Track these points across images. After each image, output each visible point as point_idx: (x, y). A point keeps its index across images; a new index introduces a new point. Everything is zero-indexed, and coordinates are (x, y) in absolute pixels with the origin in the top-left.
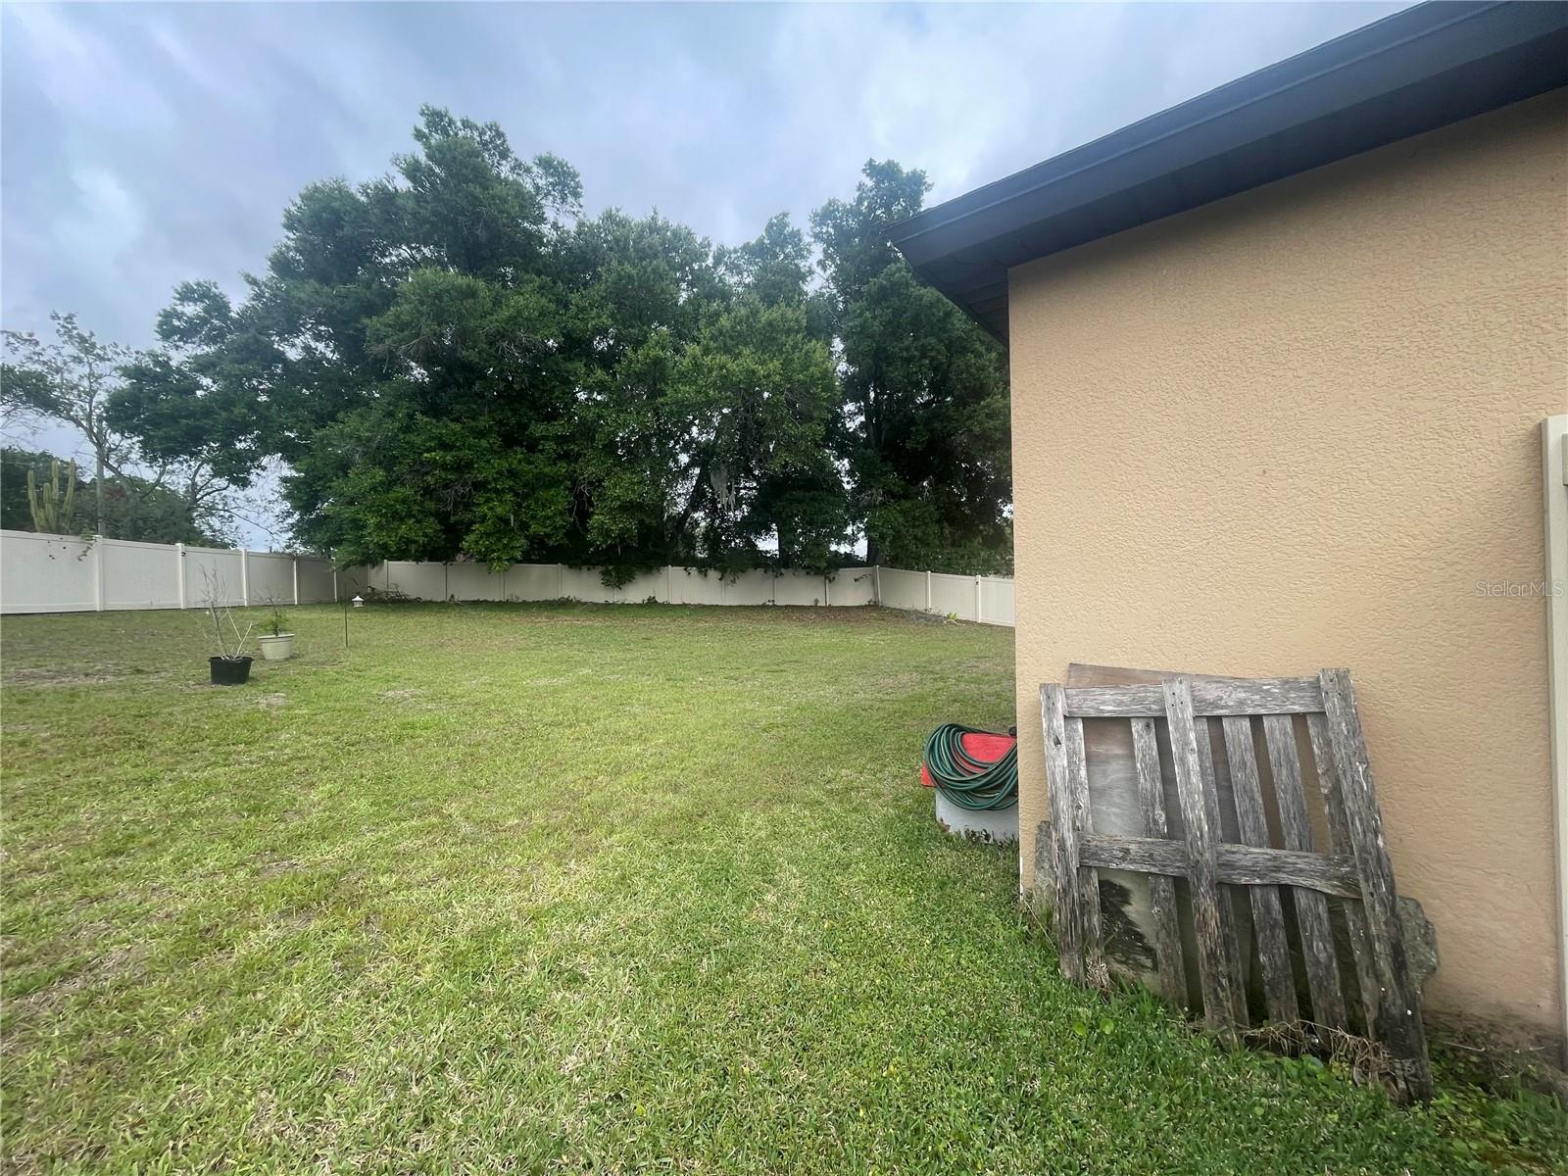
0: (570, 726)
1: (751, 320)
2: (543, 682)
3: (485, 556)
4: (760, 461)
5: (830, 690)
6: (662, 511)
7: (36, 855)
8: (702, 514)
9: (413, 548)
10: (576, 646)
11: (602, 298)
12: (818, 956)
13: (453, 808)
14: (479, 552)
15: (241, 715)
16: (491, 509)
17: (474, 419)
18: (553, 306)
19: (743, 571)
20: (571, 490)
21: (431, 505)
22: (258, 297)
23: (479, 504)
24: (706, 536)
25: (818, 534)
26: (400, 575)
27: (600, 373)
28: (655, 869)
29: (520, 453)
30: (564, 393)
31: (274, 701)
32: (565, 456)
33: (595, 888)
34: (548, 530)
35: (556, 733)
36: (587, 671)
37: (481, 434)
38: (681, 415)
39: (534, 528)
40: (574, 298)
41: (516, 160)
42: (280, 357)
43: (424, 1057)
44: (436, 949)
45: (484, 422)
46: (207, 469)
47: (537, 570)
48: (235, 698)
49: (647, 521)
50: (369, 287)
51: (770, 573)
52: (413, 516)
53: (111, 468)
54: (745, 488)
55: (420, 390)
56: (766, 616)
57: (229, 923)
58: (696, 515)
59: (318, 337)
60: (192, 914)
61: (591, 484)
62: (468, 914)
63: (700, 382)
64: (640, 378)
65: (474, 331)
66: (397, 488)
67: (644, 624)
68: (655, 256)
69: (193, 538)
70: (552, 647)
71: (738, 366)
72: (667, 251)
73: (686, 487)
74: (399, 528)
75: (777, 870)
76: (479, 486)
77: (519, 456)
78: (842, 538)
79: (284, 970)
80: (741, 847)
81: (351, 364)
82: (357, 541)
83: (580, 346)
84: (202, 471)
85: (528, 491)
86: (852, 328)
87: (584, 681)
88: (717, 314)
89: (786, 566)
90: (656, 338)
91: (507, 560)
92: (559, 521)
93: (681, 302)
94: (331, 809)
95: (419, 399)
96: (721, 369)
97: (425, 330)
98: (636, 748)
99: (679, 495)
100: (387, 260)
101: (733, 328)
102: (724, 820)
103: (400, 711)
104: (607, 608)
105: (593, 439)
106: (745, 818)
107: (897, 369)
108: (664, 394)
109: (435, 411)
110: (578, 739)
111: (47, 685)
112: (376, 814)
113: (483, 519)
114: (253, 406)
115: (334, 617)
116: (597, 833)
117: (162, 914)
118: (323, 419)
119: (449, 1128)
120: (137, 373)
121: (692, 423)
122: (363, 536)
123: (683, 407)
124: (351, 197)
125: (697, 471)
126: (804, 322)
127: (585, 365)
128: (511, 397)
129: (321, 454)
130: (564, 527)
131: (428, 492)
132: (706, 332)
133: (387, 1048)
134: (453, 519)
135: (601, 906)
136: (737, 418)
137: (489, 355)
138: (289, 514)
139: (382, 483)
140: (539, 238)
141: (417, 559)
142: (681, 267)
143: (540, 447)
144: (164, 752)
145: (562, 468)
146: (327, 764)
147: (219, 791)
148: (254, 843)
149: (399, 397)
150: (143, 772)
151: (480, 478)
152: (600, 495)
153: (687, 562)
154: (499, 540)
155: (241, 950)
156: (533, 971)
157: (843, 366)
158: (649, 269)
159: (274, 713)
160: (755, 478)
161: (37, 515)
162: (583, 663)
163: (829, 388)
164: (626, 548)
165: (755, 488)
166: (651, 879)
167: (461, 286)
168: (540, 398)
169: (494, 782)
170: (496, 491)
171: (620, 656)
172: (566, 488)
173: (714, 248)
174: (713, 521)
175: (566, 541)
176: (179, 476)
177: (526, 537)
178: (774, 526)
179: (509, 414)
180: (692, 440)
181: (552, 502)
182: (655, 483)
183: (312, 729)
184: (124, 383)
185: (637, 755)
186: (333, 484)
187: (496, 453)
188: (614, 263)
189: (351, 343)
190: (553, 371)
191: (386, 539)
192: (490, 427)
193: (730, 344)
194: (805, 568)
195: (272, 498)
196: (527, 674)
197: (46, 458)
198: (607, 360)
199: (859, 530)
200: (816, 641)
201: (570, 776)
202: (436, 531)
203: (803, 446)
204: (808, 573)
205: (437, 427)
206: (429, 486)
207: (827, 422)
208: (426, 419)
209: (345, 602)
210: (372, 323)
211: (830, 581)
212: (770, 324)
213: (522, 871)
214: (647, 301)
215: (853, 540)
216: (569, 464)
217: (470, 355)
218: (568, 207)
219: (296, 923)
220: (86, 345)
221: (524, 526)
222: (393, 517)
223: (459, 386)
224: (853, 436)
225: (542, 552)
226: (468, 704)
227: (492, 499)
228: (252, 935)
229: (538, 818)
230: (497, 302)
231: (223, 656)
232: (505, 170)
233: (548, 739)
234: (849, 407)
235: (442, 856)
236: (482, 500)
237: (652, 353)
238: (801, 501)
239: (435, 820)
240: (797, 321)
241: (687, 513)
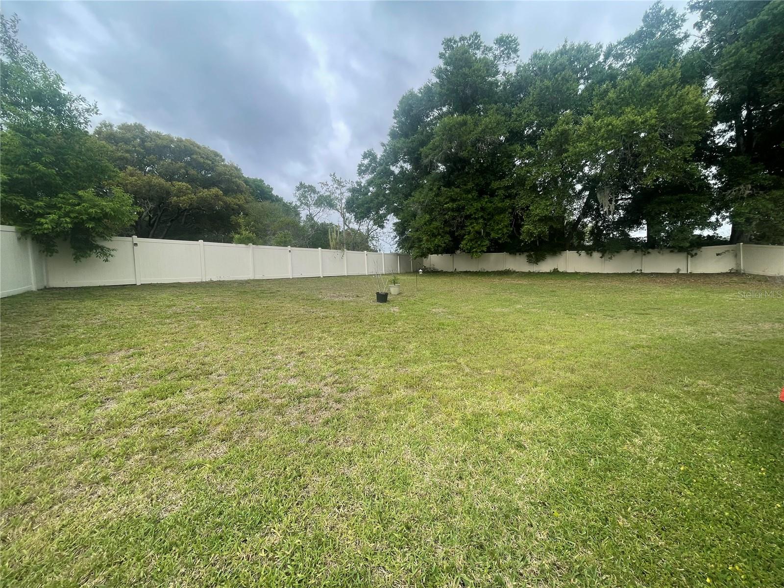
0: (513, 332)
1: (633, 87)
2: (498, 310)
3: (470, 250)
4: (635, 180)
5: (689, 329)
6: (564, 218)
7: (340, 352)
8: (590, 219)
9: (440, 249)
10: (514, 294)
11: (530, 105)
12: (675, 483)
13: (461, 360)
14: (467, 249)
15: (386, 314)
16: (473, 228)
17: (465, 185)
18: (503, 118)
19: (618, 252)
20: (511, 213)
21: (447, 229)
22: (385, 150)
23: (467, 226)
24: (592, 232)
25: (683, 223)
26: (435, 260)
27: (529, 148)
28: (561, 408)
29: (486, 198)
30: (509, 163)
31: (395, 310)
32: (510, 197)
33: (529, 409)
34: (499, 236)
35: (505, 334)
36: (519, 306)
37: (468, 192)
38: (578, 161)
39: (493, 235)
40: (515, 110)
41: (485, 46)
42: (392, 173)
43: (458, 454)
44: (459, 415)
45: (470, 185)
46: (372, 223)
47: (494, 256)
48: (384, 308)
49: (555, 226)
50: (422, 134)
51: (639, 252)
52: (440, 235)
53: (347, 225)
54: (622, 199)
55: (443, 176)
56: (635, 280)
57: (390, 386)
58: (585, 220)
59: (405, 162)
60: (380, 380)
61: (522, 209)
62: (471, 406)
63: (592, 138)
64: (551, 145)
65: (466, 141)
66: (434, 223)
67: (551, 283)
68: (564, 69)
69: (368, 249)
70: (502, 294)
71: (620, 121)
72: (572, 62)
73: (578, 205)
74: (435, 240)
75: (643, 427)
76: (468, 217)
77: (486, 200)
78: (705, 225)
79: (408, 406)
80: (616, 410)
81: (416, 170)
82: (419, 247)
83: (517, 136)
84: (370, 224)
85: (489, 216)
86: (725, 66)
87: (519, 311)
88: (606, 92)
89: (653, 247)
90: (563, 119)
91: (480, 252)
92: (505, 230)
93: (580, 92)
94: (417, 353)
95: (442, 180)
96: (608, 126)
97: (445, 147)
98: (548, 347)
99: (575, 209)
100: (429, 119)
101: (617, 97)
102: (604, 393)
103: (438, 318)
104: (529, 274)
105: (524, 185)
106: (618, 395)
107: (774, 86)
108: (567, 151)
109: (449, 184)
110: (517, 339)
111: (336, 299)
112: (432, 358)
113: (469, 233)
114: (384, 195)
115: (412, 278)
116: (528, 385)
117: (372, 378)
118: (407, 196)
119: (469, 484)
120: (353, 190)
121: (585, 165)
122: (421, 245)
123: (580, 156)
124: (416, 95)
125: (587, 193)
126: (679, 75)
127: (520, 145)
128: (483, 171)
129: (406, 211)
130: (508, 233)
131: (446, 222)
132: (597, 106)
133: (444, 445)
134: (456, 234)
135: (532, 418)
136: (618, 155)
137: (472, 152)
138: (396, 237)
139: (428, 221)
140: (496, 84)
141: (442, 254)
142: (582, 70)
143: (496, 194)
144: (367, 324)
145: (508, 202)
146: (414, 335)
147: (382, 340)
148: (394, 360)
149: (435, 181)
150: (362, 330)
151: (468, 213)
152: (527, 215)
153: (579, 248)
154: (476, 242)
155: (394, 396)
156: (501, 436)
157: (715, 98)
158: (560, 78)
159: (396, 315)
160: (630, 192)
161: (331, 244)
162: (518, 302)
163: (702, 116)
164: (542, 242)
165: (629, 198)
166: (559, 412)
167: (460, 121)
168: (497, 168)
169: (478, 353)
170: (475, 219)
171: (538, 299)
172: (509, 213)
173: (604, 48)
174: (597, 222)
175: (509, 240)
176: (365, 226)
177: (489, 240)
178: (644, 221)
179: (482, 179)
180: (585, 175)
181: (501, 221)
182: (559, 204)
183: (408, 321)
184: (350, 194)
185: (549, 351)
186: (411, 223)
187: (475, 200)
188: (538, 83)
189: (416, 161)
190: (503, 152)
191: (430, 246)
192: (473, 187)
193: (614, 109)
194: (669, 247)
195: (391, 231)
196: (490, 305)
197: (331, 224)
198: (533, 140)
199: (724, 218)
200: (677, 296)
201: (513, 356)
202: (450, 241)
203: (673, 163)
204: (672, 251)
205: (450, 192)
206: (446, 220)
207: (696, 143)
208: (445, 189)
209: (416, 272)
210: (424, 150)
211: (692, 256)
212: (648, 85)
213: (492, 393)
214: (558, 99)
215: (716, 226)
216: (510, 200)
217: (463, 154)
218: (511, 61)
219: (410, 391)
220: (339, 183)
221: (488, 234)
222: (432, 236)
223: (459, 170)
224: (723, 148)
225: (497, 247)
226: (465, 317)
227: (473, 223)
228: (397, 391)
229: (499, 371)
230: (476, 125)
231: (380, 292)
232: (479, 54)
233: (501, 337)
234: (721, 126)
235: (458, 379)
236: (469, 224)
237: (560, 129)
238: (667, 203)
239: (454, 364)
240: (673, 76)
241: (579, 219)
